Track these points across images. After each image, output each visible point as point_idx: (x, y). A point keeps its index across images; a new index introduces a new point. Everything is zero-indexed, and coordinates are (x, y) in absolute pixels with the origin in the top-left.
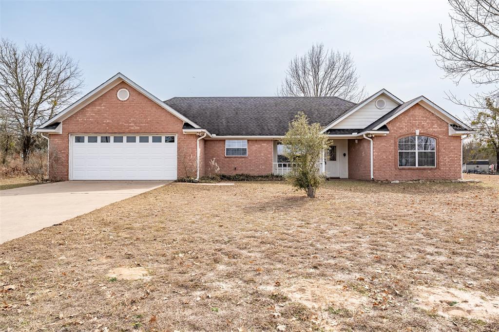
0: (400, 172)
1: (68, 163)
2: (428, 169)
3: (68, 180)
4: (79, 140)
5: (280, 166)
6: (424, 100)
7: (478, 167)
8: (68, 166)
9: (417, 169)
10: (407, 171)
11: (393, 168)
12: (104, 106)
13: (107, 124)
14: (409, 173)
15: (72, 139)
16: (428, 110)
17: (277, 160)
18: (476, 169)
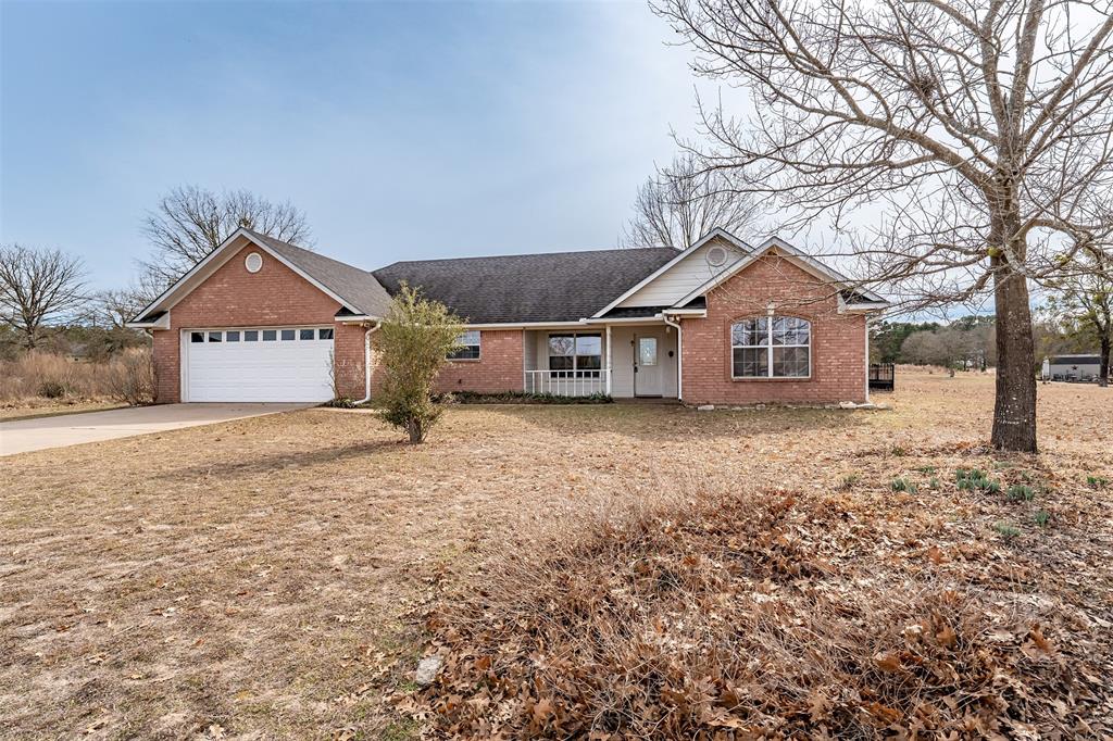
0: (735, 387)
1: (179, 375)
2: (793, 381)
3: (180, 402)
4: (197, 338)
5: (554, 375)
6: (779, 244)
7: (1075, 368)
8: (179, 380)
9: (770, 381)
10: (750, 386)
11: (721, 379)
12: (227, 282)
13: (232, 311)
14: (754, 390)
15: (186, 338)
16: (792, 265)
17: (548, 365)
18: (1071, 372)
